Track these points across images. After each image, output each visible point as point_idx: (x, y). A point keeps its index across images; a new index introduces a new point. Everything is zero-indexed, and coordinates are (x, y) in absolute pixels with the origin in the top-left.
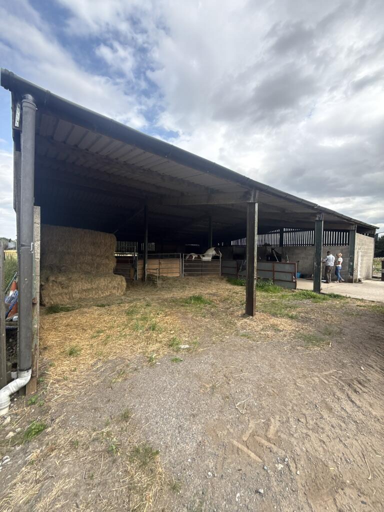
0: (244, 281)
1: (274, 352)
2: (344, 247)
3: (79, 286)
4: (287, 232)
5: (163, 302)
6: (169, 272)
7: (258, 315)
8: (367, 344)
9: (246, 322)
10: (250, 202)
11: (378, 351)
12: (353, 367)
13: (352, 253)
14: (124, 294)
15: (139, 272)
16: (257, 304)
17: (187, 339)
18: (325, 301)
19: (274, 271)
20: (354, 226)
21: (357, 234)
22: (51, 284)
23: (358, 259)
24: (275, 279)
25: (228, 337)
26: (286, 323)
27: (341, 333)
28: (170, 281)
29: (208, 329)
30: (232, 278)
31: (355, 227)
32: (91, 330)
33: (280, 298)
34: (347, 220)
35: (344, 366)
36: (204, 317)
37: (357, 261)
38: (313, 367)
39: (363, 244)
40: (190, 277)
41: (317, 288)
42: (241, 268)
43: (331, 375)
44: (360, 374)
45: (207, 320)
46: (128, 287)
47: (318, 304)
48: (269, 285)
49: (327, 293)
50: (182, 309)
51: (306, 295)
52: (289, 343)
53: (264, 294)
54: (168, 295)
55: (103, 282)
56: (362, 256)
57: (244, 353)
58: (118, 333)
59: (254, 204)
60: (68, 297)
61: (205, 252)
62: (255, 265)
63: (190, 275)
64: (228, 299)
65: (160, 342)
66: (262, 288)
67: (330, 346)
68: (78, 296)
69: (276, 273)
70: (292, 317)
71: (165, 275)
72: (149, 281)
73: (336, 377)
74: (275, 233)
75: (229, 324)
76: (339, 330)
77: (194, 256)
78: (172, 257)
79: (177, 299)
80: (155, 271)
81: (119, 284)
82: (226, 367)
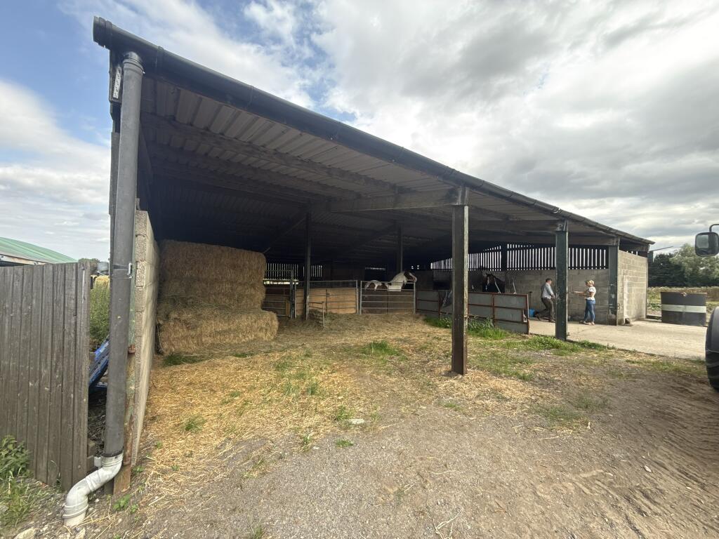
0: (450, 321)
1: (498, 434)
2: (601, 271)
3: (212, 326)
4: (512, 249)
5: (330, 351)
6: (341, 307)
7: (470, 373)
8: (651, 425)
9: (453, 385)
10: (457, 204)
11: (670, 439)
12: (630, 465)
13: (614, 280)
14: (275, 339)
15: (298, 307)
16: (469, 356)
17: (361, 410)
18: (574, 353)
19: (493, 307)
20: (615, 240)
21: (620, 252)
22: (172, 323)
23: (623, 289)
24: (496, 317)
25: (424, 408)
26: (516, 386)
27: (604, 405)
28: (342, 321)
29: (394, 395)
30: (431, 316)
31: (617, 242)
32: (223, 392)
33: (504, 347)
34: (604, 231)
35: (615, 463)
36: (389, 374)
37: (623, 292)
38: (563, 463)
39: (630, 267)
40: (370, 314)
41: (561, 333)
42: (445, 301)
43: (594, 478)
44: (644, 480)
45: (393, 380)
46: (281, 329)
47: (564, 357)
48: (486, 328)
49: (577, 340)
50: (357, 362)
51: (544, 343)
52: (521, 420)
53: (479, 340)
54: (337, 341)
55: (244, 321)
56: (629, 285)
57: (449, 434)
58: (261, 398)
59: (463, 207)
60: (196, 342)
61: (392, 279)
62: (466, 297)
63: (371, 312)
64: (426, 348)
65: (322, 413)
66: (476, 331)
67: (589, 427)
68: (210, 340)
69: (497, 310)
70: (523, 378)
71: (334, 311)
72: (312, 320)
73: (603, 483)
74: (494, 251)
75: (427, 387)
76: (600, 401)
77: (377, 284)
78: (346, 285)
79: (350, 347)
80: (320, 306)
81: (267, 324)
82: (422, 459)
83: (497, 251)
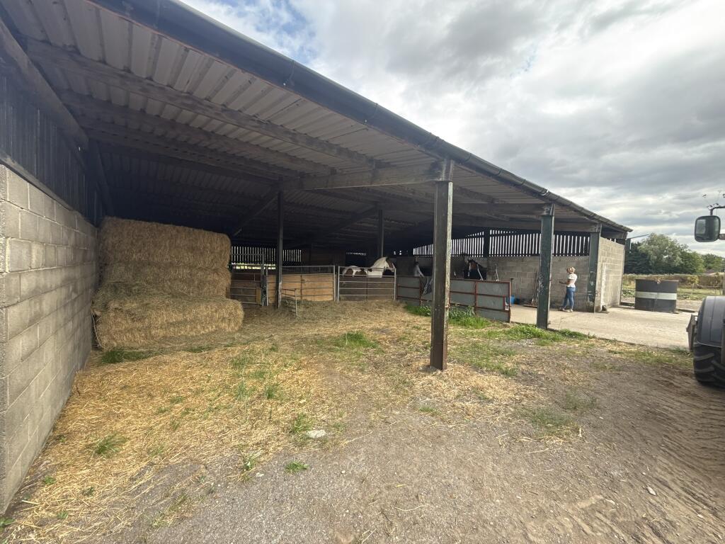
0: (430, 309)
2: (582, 258)
3: (163, 317)
4: (495, 235)
5: (301, 344)
6: (317, 293)
7: (451, 368)
9: (431, 382)
10: (441, 179)
13: (594, 267)
14: (240, 330)
15: (270, 294)
16: (450, 348)
18: (556, 343)
19: (475, 294)
20: (597, 227)
21: (601, 239)
22: (112, 314)
23: (601, 276)
24: (477, 306)
25: (397, 413)
26: (498, 384)
28: (317, 309)
30: (412, 303)
31: (599, 228)
32: (163, 397)
33: (485, 337)
34: (588, 216)
36: (362, 370)
37: (601, 279)
39: (609, 255)
40: (348, 302)
41: (543, 321)
42: (426, 288)
46: (247, 318)
47: (545, 347)
48: (467, 316)
49: (559, 329)
50: (328, 356)
51: (525, 332)
52: (505, 427)
53: (460, 329)
54: (309, 332)
55: (203, 310)
56: (607, 272)
58: (208, 403)
59: (447, 183)
60: (143, 335)
61: (373, 264)
62: (448, 286)
63: (348, 299)
64: (404, 339)
66: (456, 320)
67: (580, 435)
68: (161, 333)
69: (478, 297)
70: (506, 373)
71: (309, 299)
72: (284, 307)
74: (477, 237)
75: (403, 385)
76: (588, 399)
77: (355, 270)
78: (325, 271)
79: (322, 339)
80: (293, 293)
81: (231, 314)
83: (479, 237)
